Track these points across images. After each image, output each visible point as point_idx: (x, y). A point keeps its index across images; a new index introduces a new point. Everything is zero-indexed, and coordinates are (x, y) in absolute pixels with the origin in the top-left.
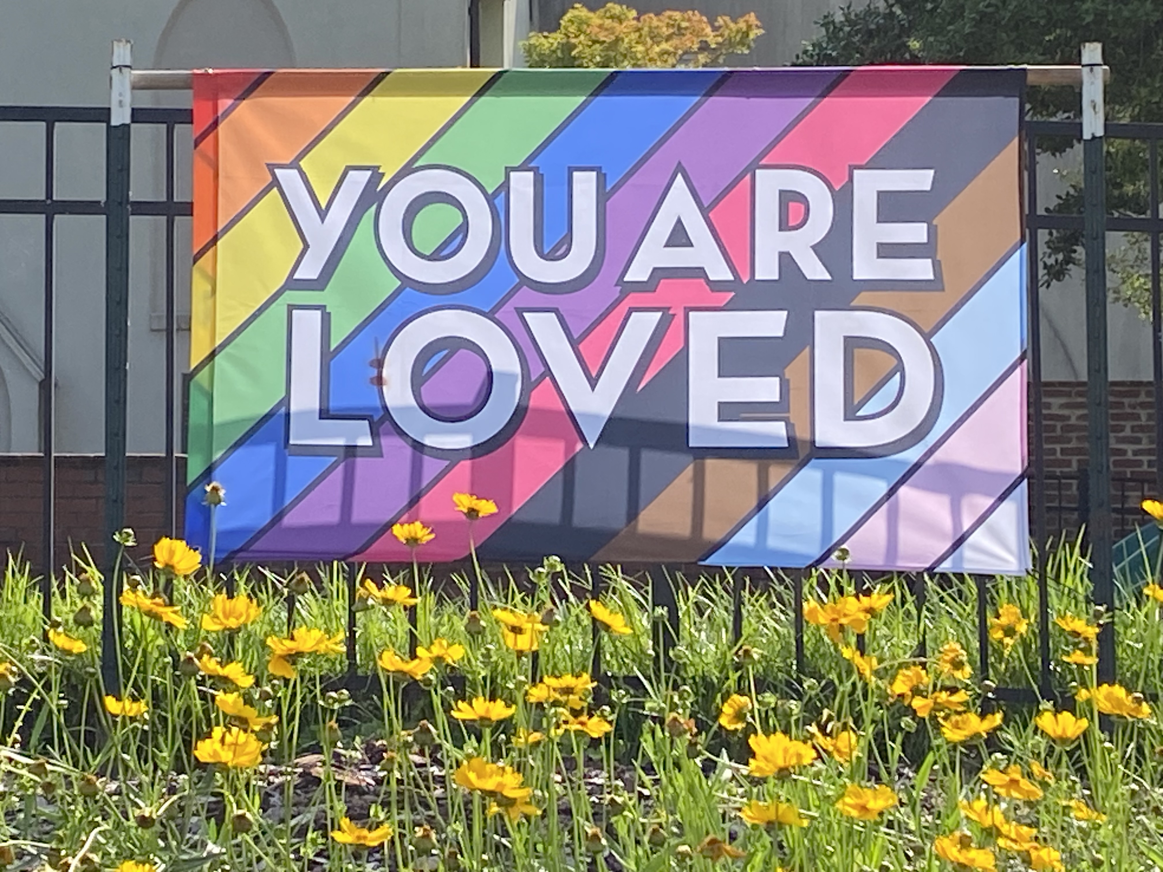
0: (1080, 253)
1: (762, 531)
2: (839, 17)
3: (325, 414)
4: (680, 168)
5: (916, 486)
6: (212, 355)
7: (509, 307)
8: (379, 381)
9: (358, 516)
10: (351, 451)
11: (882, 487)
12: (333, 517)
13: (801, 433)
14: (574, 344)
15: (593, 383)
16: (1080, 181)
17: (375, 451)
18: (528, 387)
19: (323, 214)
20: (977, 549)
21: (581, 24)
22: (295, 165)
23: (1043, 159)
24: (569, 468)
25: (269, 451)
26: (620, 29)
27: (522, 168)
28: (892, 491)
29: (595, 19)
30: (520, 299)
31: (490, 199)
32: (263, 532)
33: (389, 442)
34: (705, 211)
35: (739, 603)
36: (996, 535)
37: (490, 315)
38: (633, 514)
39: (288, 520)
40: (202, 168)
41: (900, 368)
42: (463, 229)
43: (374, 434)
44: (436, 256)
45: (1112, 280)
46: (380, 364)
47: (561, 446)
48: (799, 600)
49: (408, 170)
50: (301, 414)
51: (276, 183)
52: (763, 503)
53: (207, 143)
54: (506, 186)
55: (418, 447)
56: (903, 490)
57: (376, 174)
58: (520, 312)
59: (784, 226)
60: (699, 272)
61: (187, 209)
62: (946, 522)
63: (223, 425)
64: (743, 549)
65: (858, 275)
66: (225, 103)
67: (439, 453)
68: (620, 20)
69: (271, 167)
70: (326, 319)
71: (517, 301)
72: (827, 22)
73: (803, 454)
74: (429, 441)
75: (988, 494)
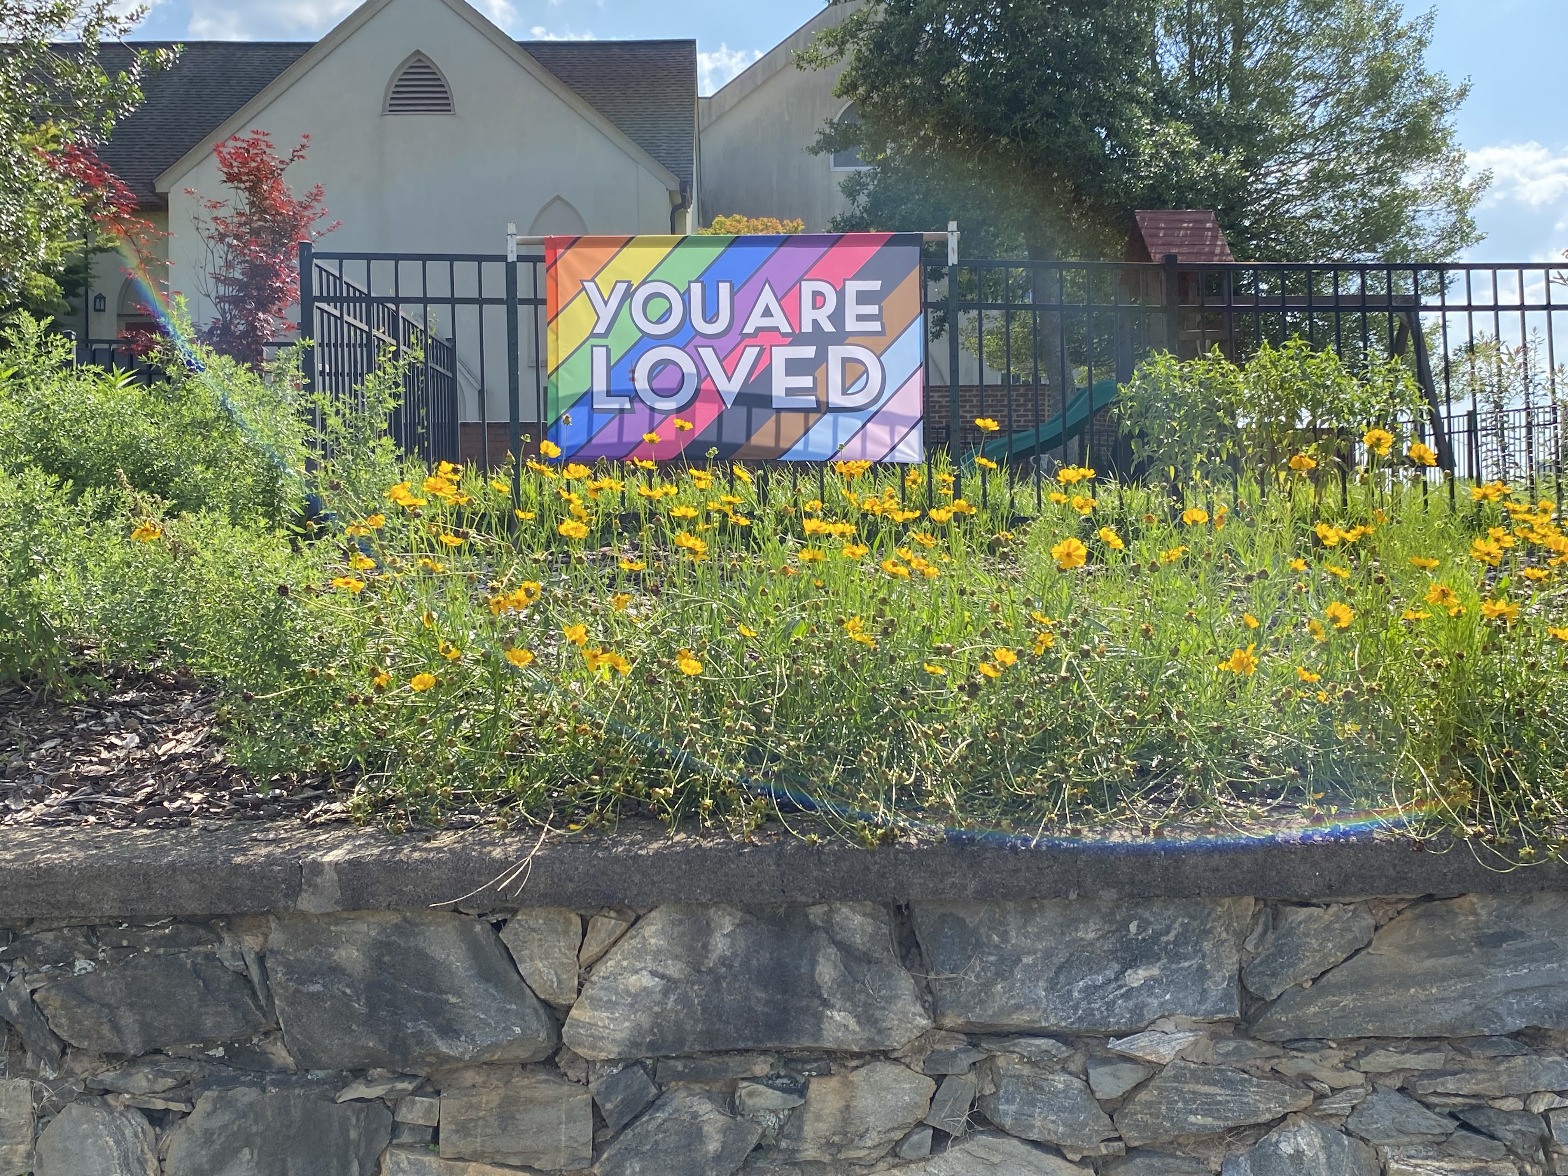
0: (947, 326)
1: (806, 444)
2: (839, 219)
3: (609, 394)
4: (767, 281)
5: (875, 423)
6: (557, 368)
7: (691, 345)
8: (633, 379)
9: (625, 439)
10: (622, 411)
11: (860, 424)
12: (615, 440)
13: (823, 399)
14: (721, 362)
15: (729, 379)
16: (947, 294)
17: (632, 411)
18: (700, 380)
19: (606, 303)
20: (901, 452)
21: (722, 224)
22: (593, 280)
23: (931, 283)
24: (720, 417)
25: (585, 410)
26: (740, 226)
27: (696, 281)
28: (864, 426)
29: (728, 222)
30: (696, 342)
31: (682, 295)
32: (582, 447)
33: (638, 406)
34: (779, 301)
35: (795, 479)
36: (909, 445)
37: (682, 349)
38: (749, 436)
39: (594, 441)
40: (550, 283)
41: (866, 371)
42: (670, 310)
43: (631, 402)
44: (659, 322)
45: (961, 339)
46: (633, 372)
47: (716, 407)
48: (822, 476)
49: (644, 282)
50: (599, 392)
51: (584, 289)
52: (807, 431)
53: (552, 270)
54: (689, 289)
55: (652, 409)
56: (869, 425)
57: (629, 283)
58: (696, 347)
59: (814, 307)
60: (776, 329)
61: (544, 302)
62: (887, 439)
63: (564, 397)
64: (797, 452)
65: (848, 328)
66: (560, 251)
67: (662, 412)
68: (739, 222)
69: (582, 281)
70: (608, 351)
71: (694, 342)
72: (833, 221)
73: (823, 409)
74: (657, 406)
75: (905, 426)
